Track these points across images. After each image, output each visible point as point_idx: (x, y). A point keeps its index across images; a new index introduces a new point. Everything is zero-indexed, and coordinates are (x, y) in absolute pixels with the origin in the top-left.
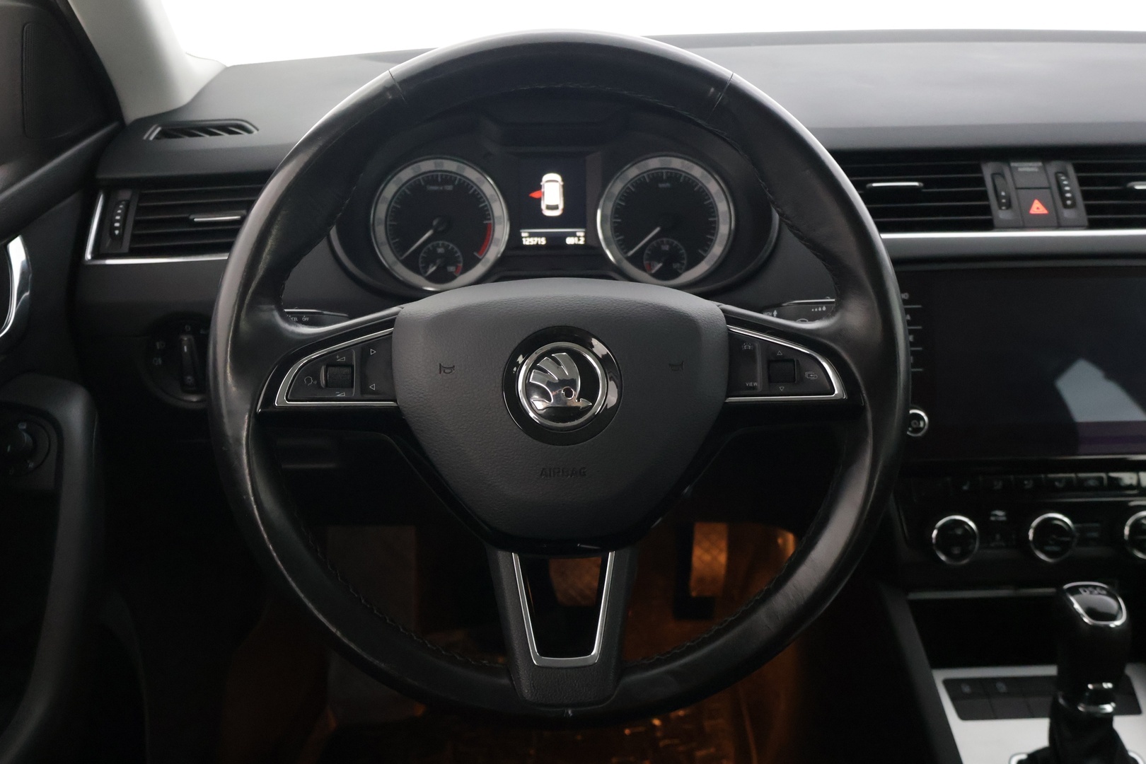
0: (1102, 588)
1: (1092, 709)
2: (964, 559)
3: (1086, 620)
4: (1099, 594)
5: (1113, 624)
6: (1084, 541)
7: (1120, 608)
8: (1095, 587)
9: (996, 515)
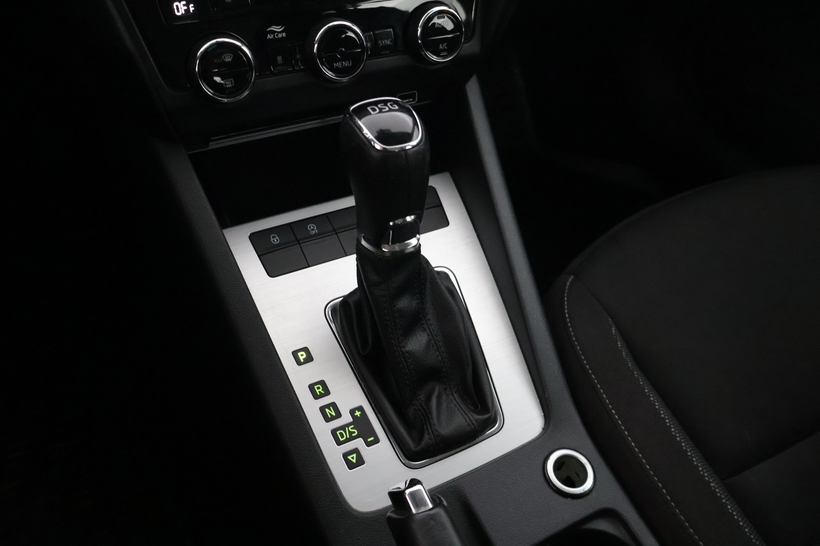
0: (395, 102)
1: (397, 247)
2: (244, 91)
3: (378, 146)
4: (390, 110)
5: (409, 146)
6: (377, 51)
7: (415, 123)
8: (385, 102)
9: (273, 32)
